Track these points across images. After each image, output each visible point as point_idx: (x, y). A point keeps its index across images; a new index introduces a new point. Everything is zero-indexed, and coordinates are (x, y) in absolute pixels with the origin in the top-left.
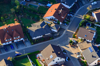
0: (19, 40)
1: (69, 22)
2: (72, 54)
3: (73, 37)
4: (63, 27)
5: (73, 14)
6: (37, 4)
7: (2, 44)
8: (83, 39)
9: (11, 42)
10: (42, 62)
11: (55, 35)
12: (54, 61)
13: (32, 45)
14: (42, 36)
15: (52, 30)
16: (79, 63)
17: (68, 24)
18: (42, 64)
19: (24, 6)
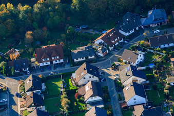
0: (58, 62)
1: (121, 48)
2: (111, 75)
3: (119, 61)
4: (112, 52)
5: (128, 41)
6: (93, 31)
7: (39, 64)
8: (128, 62)
9: (49, 63)
10: (74, 81)
11: (100, 59)
12: (84, 78)
13: (71, 67)
14: (84, 59)
15: (98, 54)
16: (114, 84)
17: (119, 50)
18: (74, 83)
19: (77, 33)
